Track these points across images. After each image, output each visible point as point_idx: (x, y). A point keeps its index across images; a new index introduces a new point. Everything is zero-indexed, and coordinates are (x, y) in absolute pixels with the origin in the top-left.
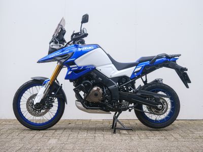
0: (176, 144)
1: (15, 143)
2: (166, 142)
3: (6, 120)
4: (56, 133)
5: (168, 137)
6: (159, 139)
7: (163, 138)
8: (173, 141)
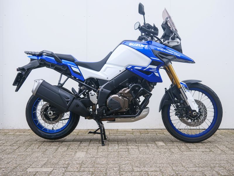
0: (224, 157)
1: (37, 157)
2: (212, 155)
3: (19, 131)
4: (81, 145)
5: (213, 150)
6: (203, 152)
7: (208, 150)
8: (220, 154)
